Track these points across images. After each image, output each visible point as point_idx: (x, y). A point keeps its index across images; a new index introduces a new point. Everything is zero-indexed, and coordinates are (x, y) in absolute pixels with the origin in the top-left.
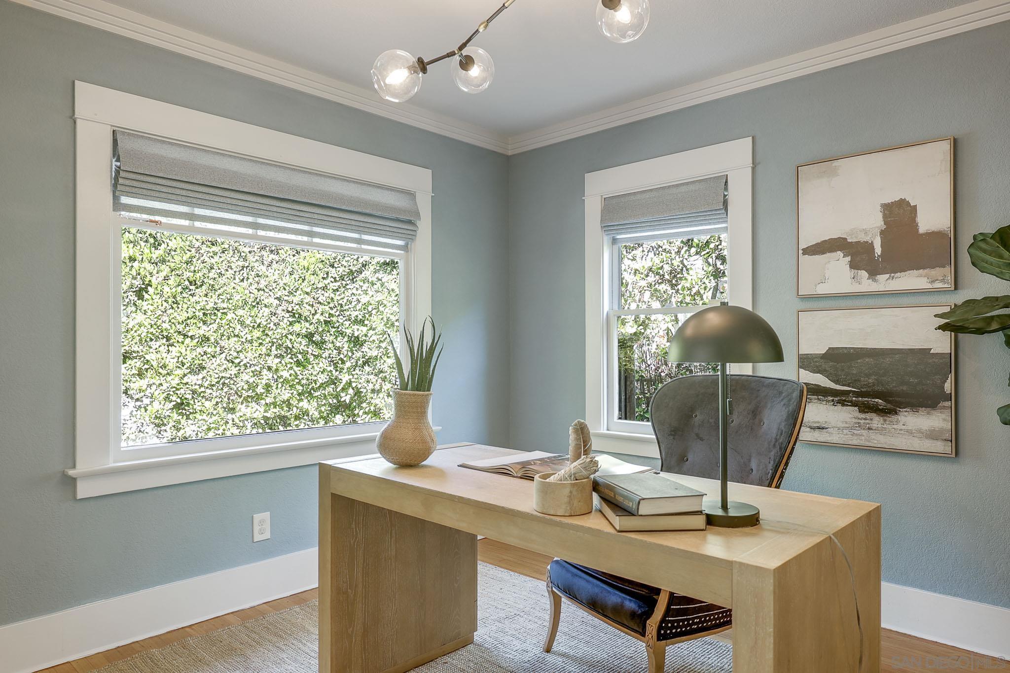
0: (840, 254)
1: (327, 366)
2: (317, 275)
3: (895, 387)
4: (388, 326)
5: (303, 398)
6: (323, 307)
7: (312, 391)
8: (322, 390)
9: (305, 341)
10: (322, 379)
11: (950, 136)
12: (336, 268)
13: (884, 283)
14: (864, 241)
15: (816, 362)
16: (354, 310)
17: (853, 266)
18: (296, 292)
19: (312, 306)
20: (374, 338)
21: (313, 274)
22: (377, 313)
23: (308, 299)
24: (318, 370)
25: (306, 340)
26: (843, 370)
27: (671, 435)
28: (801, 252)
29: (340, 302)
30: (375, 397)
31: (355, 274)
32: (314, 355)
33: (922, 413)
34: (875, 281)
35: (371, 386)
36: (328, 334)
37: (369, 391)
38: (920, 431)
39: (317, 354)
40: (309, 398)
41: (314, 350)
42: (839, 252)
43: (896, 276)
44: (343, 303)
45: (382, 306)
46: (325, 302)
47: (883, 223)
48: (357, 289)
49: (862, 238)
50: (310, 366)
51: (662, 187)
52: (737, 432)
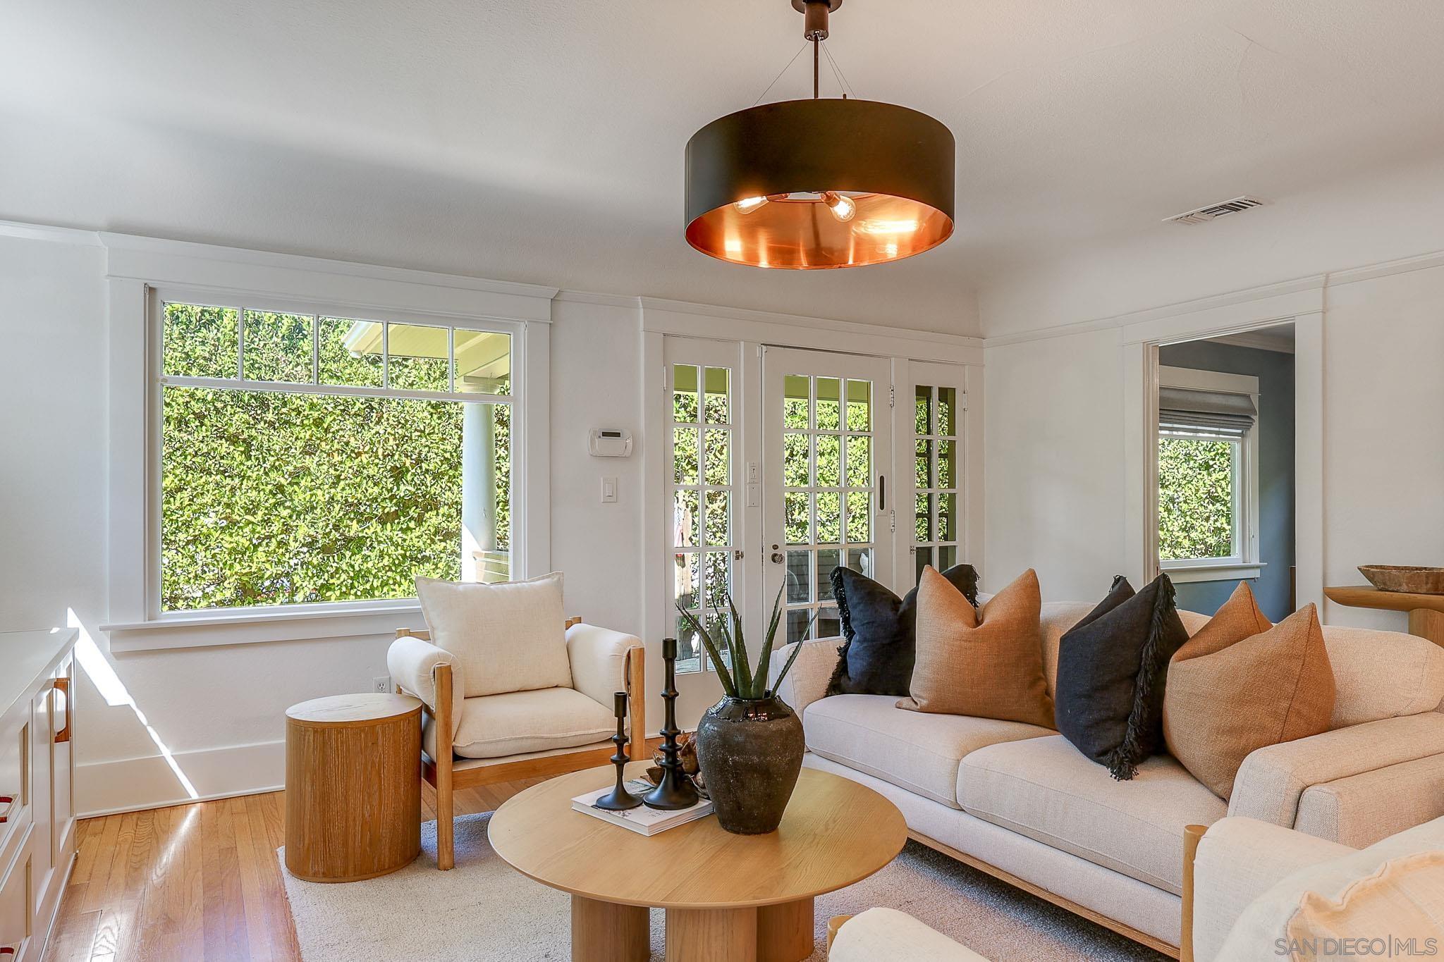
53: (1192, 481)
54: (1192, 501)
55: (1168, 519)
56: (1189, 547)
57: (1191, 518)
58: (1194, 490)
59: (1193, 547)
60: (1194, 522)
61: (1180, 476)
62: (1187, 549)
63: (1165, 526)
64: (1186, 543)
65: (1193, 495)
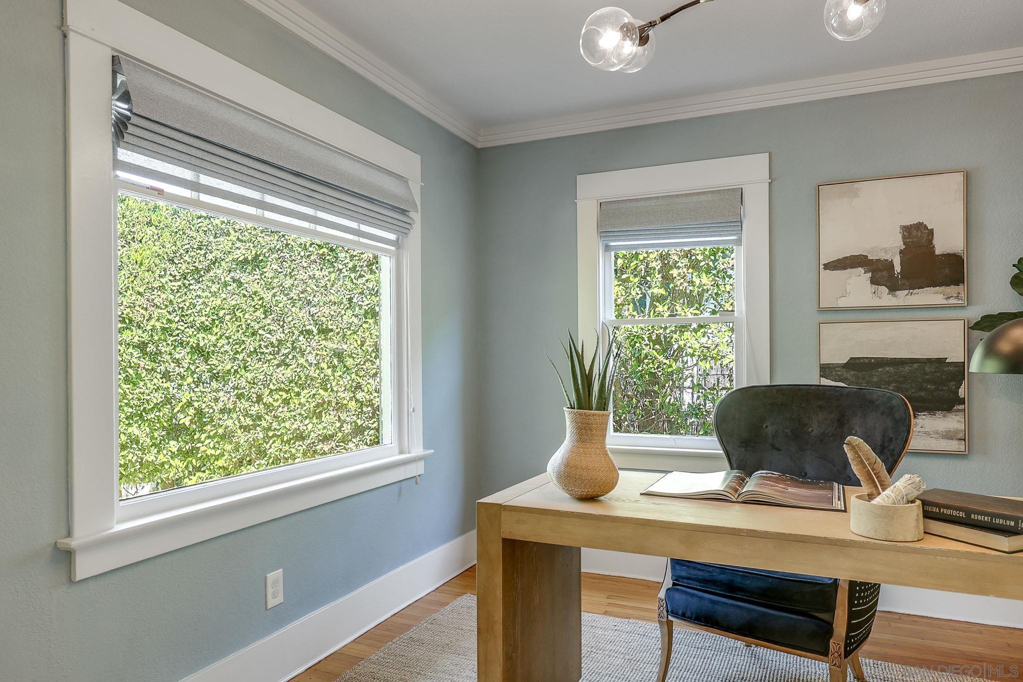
0: (861, 270)
1: (162, 382)
2: (152, 272)
3: (914, 393)
4: (247, 334)
5: (131, 422)
6: (160, 311)
7: (144, 414)
8: (156, 412)
9: (137, 353)
10: (158, 397)
11: (964, 169)
12: (176, 264)
13: (903, 298)
14: (884, 260)
15: (838, 371)
16: (198, 315)
17: (874, 281)
18: (126, 291)
19: (146, 309)
20: (227, 348)
21: (148, 271)
22: (231, 319)
23: (141, 301)
24: (152, 387)
25: (138, 351)
26: (864, 379)
27: (743, 447)
28: (822, 267)
29: (180, 306)
30: (226, 417)
31: (202, 273)
32: (147, 370)
33: (939, 416)
34: (895, 296)
35: (220, 405)
36: (165, 344)
37: (216, 411)
38: (937, 433)
39: (150, 368)
40: (140, 423)
41: (147, 363)
42: (860, 269)
43: (914, 292)
44: (184, 306)
45: (239, 311)
46: (162, 305)
47: (902, 243)
48: (203, 291)
49: (883, 256)
50: (142, 384)
51: (669, 196)
52: (822, 441)
53: (358, 331)
54: (358, 355)
55: (332, 378)
56: (356, 411)
57: (357, 375)
58: (359, 342)
59: (360, 410)
60: (361, 381)
61: (344, 326)
62: (354, 413)
63: (329, 386)
64: (352, 405)
65: (359, 348)
